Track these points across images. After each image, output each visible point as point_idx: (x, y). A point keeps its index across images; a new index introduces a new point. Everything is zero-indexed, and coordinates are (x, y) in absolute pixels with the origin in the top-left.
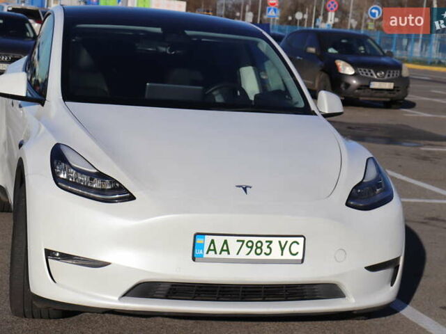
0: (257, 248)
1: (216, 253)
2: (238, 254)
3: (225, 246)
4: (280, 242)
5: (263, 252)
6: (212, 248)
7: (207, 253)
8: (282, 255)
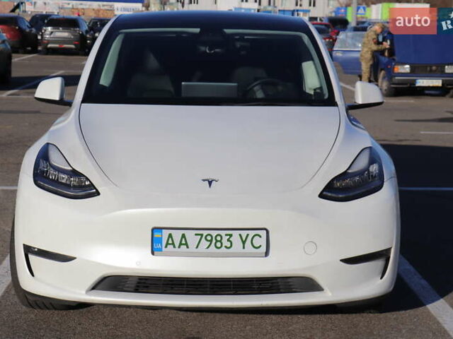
0: (217, 241)
1: (174, 247)
2: (197, 247)
3: (183, 239)
4: (240, 235)
5: (224, 245)
6: (170, 242)
7: (166, 247)
8: (244, 248)
